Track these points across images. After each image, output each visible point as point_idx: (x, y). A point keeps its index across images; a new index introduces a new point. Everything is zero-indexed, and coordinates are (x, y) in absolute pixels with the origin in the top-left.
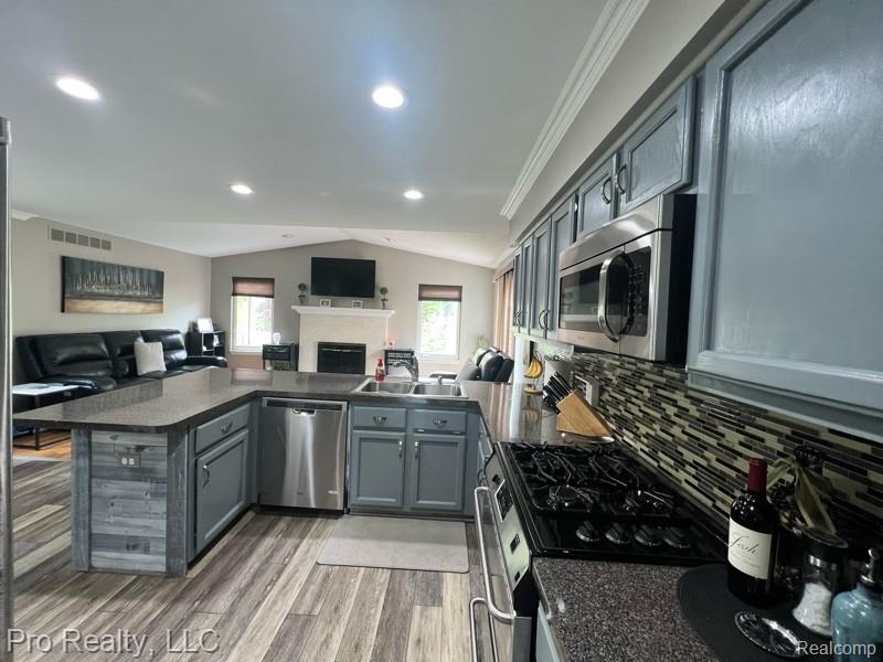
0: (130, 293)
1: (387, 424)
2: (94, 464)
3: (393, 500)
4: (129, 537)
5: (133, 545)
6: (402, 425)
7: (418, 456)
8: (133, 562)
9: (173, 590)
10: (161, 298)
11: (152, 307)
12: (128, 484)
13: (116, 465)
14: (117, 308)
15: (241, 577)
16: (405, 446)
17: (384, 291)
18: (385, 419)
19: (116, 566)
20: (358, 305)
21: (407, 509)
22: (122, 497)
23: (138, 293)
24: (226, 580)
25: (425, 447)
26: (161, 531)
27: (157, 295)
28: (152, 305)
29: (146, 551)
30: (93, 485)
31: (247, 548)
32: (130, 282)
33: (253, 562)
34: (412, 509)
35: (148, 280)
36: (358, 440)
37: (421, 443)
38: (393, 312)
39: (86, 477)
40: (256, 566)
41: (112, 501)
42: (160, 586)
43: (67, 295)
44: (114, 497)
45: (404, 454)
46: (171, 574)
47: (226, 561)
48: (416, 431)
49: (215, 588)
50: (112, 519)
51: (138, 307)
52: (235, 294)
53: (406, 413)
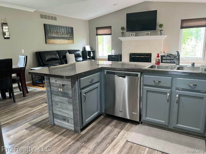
0: (64, 36)
1: (162, 84)
2: (51, 89)
3: (164, 122)
4: (63, 116)
5: (64, 119)
6: (169, 86)
7: (178, 102)
8: (65, 125)
9: (76, 137)
10: (73, 38)
11: (70, 41)
12: (61, 98)
13: (57, 91)
14: (60, 42)
15: (98, 139)
16: (170, 96)
17: (161, 26)
18: (160, 82)
19: (61, 125)
20: (148, 34)
21: (171, 127)
22: (60, 102)
23: (66, 36)
24: (93, 138)
25: (182, 98)
26: (72, 116)
27: (72, 37)
28: (70, 40)
29: (68, 122)
30: (52, 97)
31: (100, 129)
32: (63, 32)
33: (103, 134)
34: (174, 127)
35: (69, 31)
36: (146, 91)
37: (180, 95)
38: (166, 36)
39: (50, 94)
40: (104, 136)
41: (58, 103)
42: (72, 134)
43: (46, 38)
44: (58, 102)
45: (170, 100)
46: (75, 131)
47: (93, 132)
48: (177, 89)
49: (89, 140)
50: (58, 109)
51: (66, 41)
52: (97, 35)
53: (172, 79)
